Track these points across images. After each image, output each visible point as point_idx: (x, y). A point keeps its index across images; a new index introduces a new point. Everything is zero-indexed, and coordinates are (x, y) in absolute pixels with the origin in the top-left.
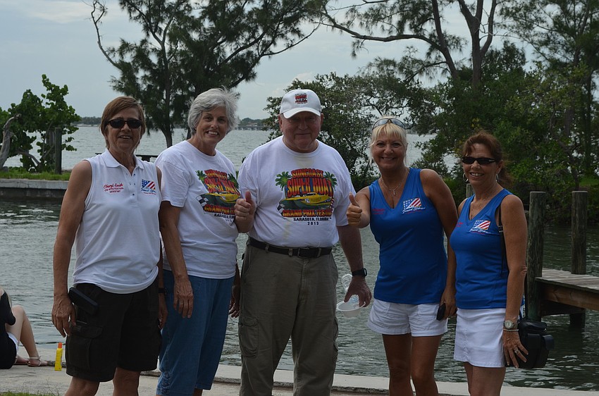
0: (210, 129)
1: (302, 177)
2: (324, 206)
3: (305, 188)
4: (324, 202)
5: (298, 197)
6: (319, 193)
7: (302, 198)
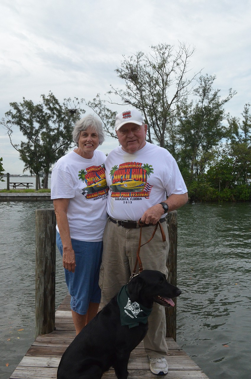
0: (87, 143)
1: (125, 169)
2: (137, 189)
3: (125, 176)
4: (138, 186)
5: (119, 183)
6: (135, 180)
7: (122, 184)
